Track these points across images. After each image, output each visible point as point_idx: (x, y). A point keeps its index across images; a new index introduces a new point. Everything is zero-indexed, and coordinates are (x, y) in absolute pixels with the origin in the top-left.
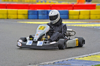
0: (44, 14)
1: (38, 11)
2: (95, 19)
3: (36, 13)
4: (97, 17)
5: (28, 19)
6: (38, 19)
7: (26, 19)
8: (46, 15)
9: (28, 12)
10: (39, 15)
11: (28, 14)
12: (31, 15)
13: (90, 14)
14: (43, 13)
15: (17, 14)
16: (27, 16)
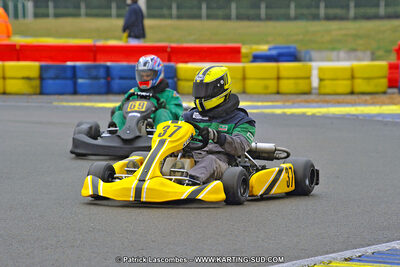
0: (96, 78)
1: (74, 67)
2: (259, 94)
3: (69, 73)
4: (266, 87)
5: (41, 93)
6: (75, 92)
7: (35, 94)
8: (102, 81)
10: (80, 81)
11: (41, 78)
12: (51, 82)
13: (244, 78)
14: (94, 73)
15: (4, 78)
16: (37, 82)
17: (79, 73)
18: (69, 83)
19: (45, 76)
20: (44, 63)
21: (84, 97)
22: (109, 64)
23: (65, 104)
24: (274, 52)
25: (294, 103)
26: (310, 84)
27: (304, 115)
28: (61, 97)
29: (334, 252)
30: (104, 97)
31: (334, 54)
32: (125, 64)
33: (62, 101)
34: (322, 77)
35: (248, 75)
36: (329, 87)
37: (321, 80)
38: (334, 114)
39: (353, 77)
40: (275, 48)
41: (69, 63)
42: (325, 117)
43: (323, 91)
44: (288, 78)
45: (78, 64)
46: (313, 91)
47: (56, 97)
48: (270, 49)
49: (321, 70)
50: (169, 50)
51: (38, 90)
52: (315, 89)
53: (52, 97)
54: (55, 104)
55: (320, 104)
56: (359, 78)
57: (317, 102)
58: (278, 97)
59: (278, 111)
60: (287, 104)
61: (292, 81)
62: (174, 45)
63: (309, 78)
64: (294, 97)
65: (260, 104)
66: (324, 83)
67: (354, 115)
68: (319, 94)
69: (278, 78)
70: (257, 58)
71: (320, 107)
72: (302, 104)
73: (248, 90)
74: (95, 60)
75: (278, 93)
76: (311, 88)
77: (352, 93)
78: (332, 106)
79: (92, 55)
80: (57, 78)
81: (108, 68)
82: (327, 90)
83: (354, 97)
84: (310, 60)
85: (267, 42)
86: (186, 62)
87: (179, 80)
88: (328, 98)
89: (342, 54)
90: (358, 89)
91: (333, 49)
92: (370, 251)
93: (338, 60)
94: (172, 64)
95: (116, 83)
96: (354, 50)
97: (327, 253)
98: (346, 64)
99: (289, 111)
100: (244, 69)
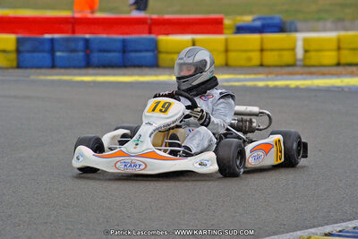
1: (52, 40)
4: (249, 59)
5: (19, 67)
6: (53, 66)
7: (12, 68)
8: (81, 54)
9: (19, 41)
10: (58, 54)
11: (18, 51)
14: (72, 45)
16: (14, 56)
17: (57, 46)
18: (47, 56)
19: (21, 48)
20: (20, 36)
21: (62, 71)
22: (87, 36)
23: (42, 78)
24: (258, 23)
25: (277, 75)
26: (295, 55)
27: (287, 88)
28: (38, 71)
29: (314, 227)
30: (83, 71)
31: (320, 24)
32: (104, 36)
33: (39, 75)
34: (307, 48)
35: (231, 47)
36: (314, 58)
37: (306, 51)
38: (318, 86)
39: (339, 49)
40: (259, 19)
41: (48, 36)
42: (309, 90)
43: (308, 62)
44: (272, 50)
45: (56, 36)
46: (298, 63)
47: (33, 71)
48: (254, 20)
49: (306, 41)
50: (149, 21)
51: (15, 64)
52: (300, 60)
53: (29, 71)
54: (32, 77)
55: (304, 76)
56: (346, 49)
57: (302, 74)
58: (261, 69)
59: (261, 84)
60: (270, 76)
61: (275, 53)
62: (155, 16)
63: (293, 49)
64: (278, 69)
65: (242, 77)
66: (308, 54)
67: (338, 87)
68: (305, 66)
69: (262, 50)
70: (240, 30)
71: (305, 79)
72: (286, 77)
73: (231, 62)
74: (73, 32)
75: (262, 65)
76: (296, 60)
77: (338, 64)
78: (317, 78)
79: (70, 26)
80: (34, 51)
81: (87, 41)
82: (313, 62)
83: (340, 69)
84: (296, 31)
85: (250, 13)
86: (167, 34)
87: (159, 52)
88: (313, 69)
89: (329, 24)
90: (343, 61)
91: (319, 19)
92: (350, 226)
93: (325, 30)
94: (153, 36)
95: (95, 57)
96: (341, 20)
97: (307, 228)
98: (332, 35)
99: (271, 84)
100: (226, 40)
